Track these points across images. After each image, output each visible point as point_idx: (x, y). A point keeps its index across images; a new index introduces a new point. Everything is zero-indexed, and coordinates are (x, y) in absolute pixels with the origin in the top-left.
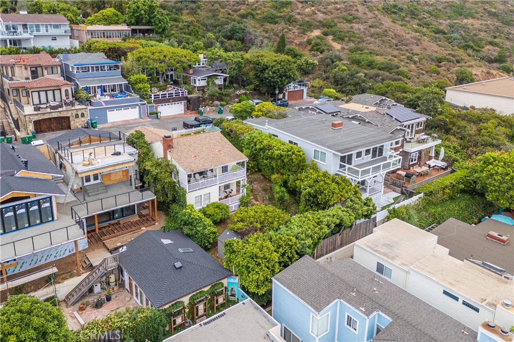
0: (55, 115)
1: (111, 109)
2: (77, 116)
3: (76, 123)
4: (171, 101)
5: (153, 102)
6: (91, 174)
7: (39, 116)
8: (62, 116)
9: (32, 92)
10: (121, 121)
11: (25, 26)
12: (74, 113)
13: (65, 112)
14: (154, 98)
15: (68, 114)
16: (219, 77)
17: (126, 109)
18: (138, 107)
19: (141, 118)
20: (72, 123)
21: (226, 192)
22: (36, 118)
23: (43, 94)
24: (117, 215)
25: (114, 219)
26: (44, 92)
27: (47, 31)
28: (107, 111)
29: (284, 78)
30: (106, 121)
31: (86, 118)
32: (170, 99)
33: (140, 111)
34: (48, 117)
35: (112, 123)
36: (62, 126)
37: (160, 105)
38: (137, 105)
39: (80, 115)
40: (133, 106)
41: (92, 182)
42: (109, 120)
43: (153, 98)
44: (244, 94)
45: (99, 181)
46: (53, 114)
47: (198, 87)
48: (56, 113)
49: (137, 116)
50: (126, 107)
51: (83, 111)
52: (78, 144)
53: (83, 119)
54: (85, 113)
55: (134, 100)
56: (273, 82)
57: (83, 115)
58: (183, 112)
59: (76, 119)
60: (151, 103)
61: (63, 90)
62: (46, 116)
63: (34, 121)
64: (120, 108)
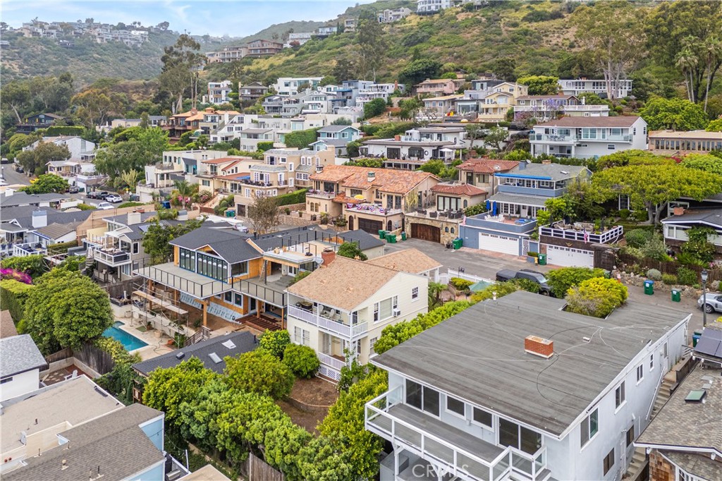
0: (428, 223)
1: (486, 233)
2: (447, 230)
3: (446, 238)
4: (568, 244)
5: (539, 238)
7: (415, 219)
8: (435, 225)
9: (438, 196)
11: (578, 131)
12: (445, 225)
13: (436, 222)
14: (543, 233)
15: (439, 225)
17: (504, 238)
18: (518, 240)
19: (520, 256)
20: (442, 236)
22: (412, 221)
23: (447, 200)
26: (449, 199)
28: (480, 234)
30: (477, 247)
31: (456, 234)
32: (568, 241)
33: (520, 246)
35: (482, 250)
38: (517, 236)
39: (450, 229)
40: (514, 237)
42: (480, 248)
43: (540, 233)
46: (426, 220)
48: (429, 221)
49: (517, 253)
50: (504, 236)
51: (453, 226)
53: (452, 235)
54: (455, 228)
55: (513, 229)
57: (452, 231)
59: (446, 233)
60: (535, 238)
61: (463, 199)
62: (421, 222)
63: (412, 224)
64: (495, 234)
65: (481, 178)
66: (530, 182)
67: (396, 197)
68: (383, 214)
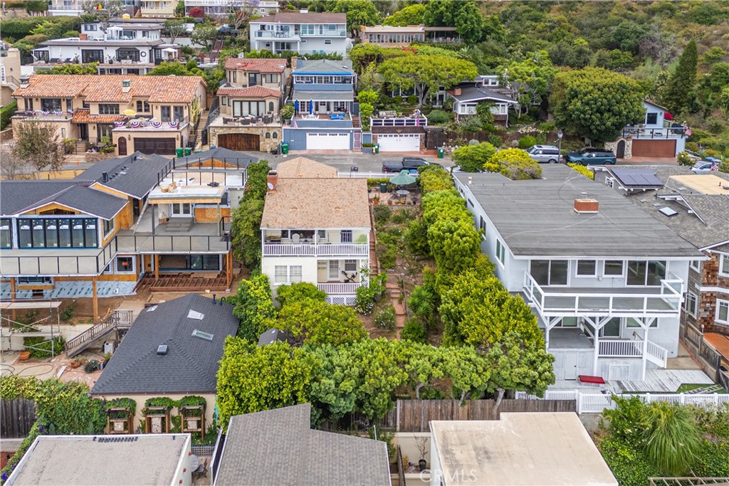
0: (243, 131)
1: (313, 132)
2: (268, 136)
3: (267, 144)
4: (399, 131)
5: (371, 129)
6: (181, 202)
7: (225, 129)
8: (250, 133)
9: (234, 101)
10: (324, 150)
11: (297, 28)
12: (265, 131)
13: (254, 129)
14: (374, 124)
15: (258, 132)
16: (501, 104)
17: (334, 135)
18: (349, 134)
19: (351, 149)
20: (261, 143)
21: (346, 274)
22: (221, 132)
23: (246, 105)
24: (195, 265)
25: (190, 269)
26: (248, 103)
27: (321, 33)
28: (307, 134)
29: (606, 115)
30: (304, 148)
31: (279, 139)
32: (398, 128)
33: (351, 140)
34: (234, 132)
35: (310, 150)
36: (250, 145)
37: (383, 134)
38: (349, 131)
39: (272, 135)
40: (343, 133)
41: (182, 215)
42: (308, 147)
43: (372, 125)
44: (531, 134)
45: (189, 216)
46: (241, 129)
47: (460, 116)
48: (244, 129)
49: (348, 147)
50: (333, 133)
51: (275, 130)
52: (197, 166)
53: (275, 140)
54: (278, 133)
55: (344, 125)
56: (585, 119)
57: (275, 136)
58: (418, 149)
59: (267, 140)
60: (368, 130)
61: (268, 102)
62: (233, 131)
63: (219, 135)
64: (323, 133)
65: (269, 77)
66: (328, 78)
67: (176, 108)
68: (176, 129)
